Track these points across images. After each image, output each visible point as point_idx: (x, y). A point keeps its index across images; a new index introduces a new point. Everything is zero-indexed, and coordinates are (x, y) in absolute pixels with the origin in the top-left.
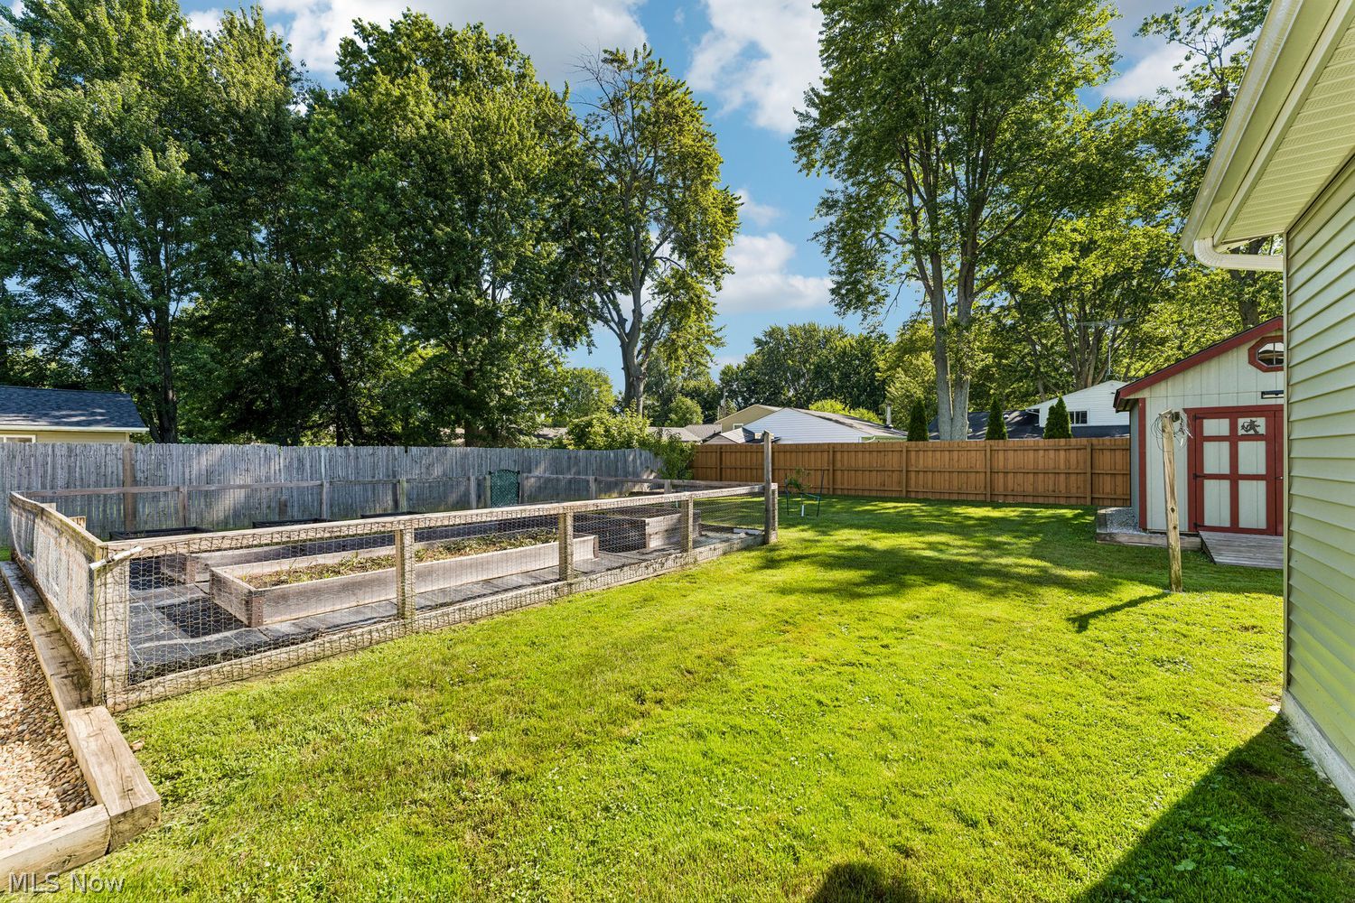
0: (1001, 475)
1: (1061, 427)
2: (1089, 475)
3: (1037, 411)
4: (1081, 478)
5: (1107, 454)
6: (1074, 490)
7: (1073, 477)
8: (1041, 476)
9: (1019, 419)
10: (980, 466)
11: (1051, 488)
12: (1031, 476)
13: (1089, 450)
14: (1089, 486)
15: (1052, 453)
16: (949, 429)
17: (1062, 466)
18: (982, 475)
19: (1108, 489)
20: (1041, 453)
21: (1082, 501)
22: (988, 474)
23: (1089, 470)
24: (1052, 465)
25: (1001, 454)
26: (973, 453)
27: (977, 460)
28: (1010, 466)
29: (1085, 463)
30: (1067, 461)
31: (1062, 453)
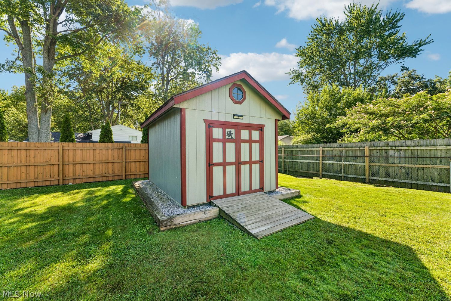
0: (71, 166)
1: (108, 137)
2: (124, 163)
3: (91, 134)
4: (120, 164)
5: (132, 151)
6: (116, 172)
7: (116, 165)
8: (97, 165)
9: (83, 136)
10: (54, 161)
11: (104, 172)
12: (92, 165)
13: (124, 149)
14: (124, 169)
15: (104, 151)
16: (37, 137)
17: (110, 159)
18: (56, 168)
19: (133, 170)
20: (98, 151)
21: (121, 178)
22: (61, 166)
23: (124, 160)
24: (104, 159)
25: (71, 152)
26: (48, 152)
27: (53, 156)
28: (78, 159)
29: (122, 156)
30: (113, 155)
31: (110, 151)
